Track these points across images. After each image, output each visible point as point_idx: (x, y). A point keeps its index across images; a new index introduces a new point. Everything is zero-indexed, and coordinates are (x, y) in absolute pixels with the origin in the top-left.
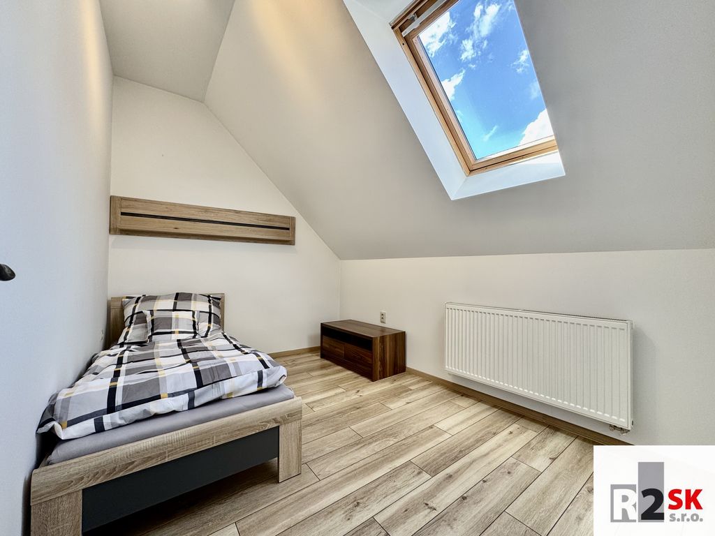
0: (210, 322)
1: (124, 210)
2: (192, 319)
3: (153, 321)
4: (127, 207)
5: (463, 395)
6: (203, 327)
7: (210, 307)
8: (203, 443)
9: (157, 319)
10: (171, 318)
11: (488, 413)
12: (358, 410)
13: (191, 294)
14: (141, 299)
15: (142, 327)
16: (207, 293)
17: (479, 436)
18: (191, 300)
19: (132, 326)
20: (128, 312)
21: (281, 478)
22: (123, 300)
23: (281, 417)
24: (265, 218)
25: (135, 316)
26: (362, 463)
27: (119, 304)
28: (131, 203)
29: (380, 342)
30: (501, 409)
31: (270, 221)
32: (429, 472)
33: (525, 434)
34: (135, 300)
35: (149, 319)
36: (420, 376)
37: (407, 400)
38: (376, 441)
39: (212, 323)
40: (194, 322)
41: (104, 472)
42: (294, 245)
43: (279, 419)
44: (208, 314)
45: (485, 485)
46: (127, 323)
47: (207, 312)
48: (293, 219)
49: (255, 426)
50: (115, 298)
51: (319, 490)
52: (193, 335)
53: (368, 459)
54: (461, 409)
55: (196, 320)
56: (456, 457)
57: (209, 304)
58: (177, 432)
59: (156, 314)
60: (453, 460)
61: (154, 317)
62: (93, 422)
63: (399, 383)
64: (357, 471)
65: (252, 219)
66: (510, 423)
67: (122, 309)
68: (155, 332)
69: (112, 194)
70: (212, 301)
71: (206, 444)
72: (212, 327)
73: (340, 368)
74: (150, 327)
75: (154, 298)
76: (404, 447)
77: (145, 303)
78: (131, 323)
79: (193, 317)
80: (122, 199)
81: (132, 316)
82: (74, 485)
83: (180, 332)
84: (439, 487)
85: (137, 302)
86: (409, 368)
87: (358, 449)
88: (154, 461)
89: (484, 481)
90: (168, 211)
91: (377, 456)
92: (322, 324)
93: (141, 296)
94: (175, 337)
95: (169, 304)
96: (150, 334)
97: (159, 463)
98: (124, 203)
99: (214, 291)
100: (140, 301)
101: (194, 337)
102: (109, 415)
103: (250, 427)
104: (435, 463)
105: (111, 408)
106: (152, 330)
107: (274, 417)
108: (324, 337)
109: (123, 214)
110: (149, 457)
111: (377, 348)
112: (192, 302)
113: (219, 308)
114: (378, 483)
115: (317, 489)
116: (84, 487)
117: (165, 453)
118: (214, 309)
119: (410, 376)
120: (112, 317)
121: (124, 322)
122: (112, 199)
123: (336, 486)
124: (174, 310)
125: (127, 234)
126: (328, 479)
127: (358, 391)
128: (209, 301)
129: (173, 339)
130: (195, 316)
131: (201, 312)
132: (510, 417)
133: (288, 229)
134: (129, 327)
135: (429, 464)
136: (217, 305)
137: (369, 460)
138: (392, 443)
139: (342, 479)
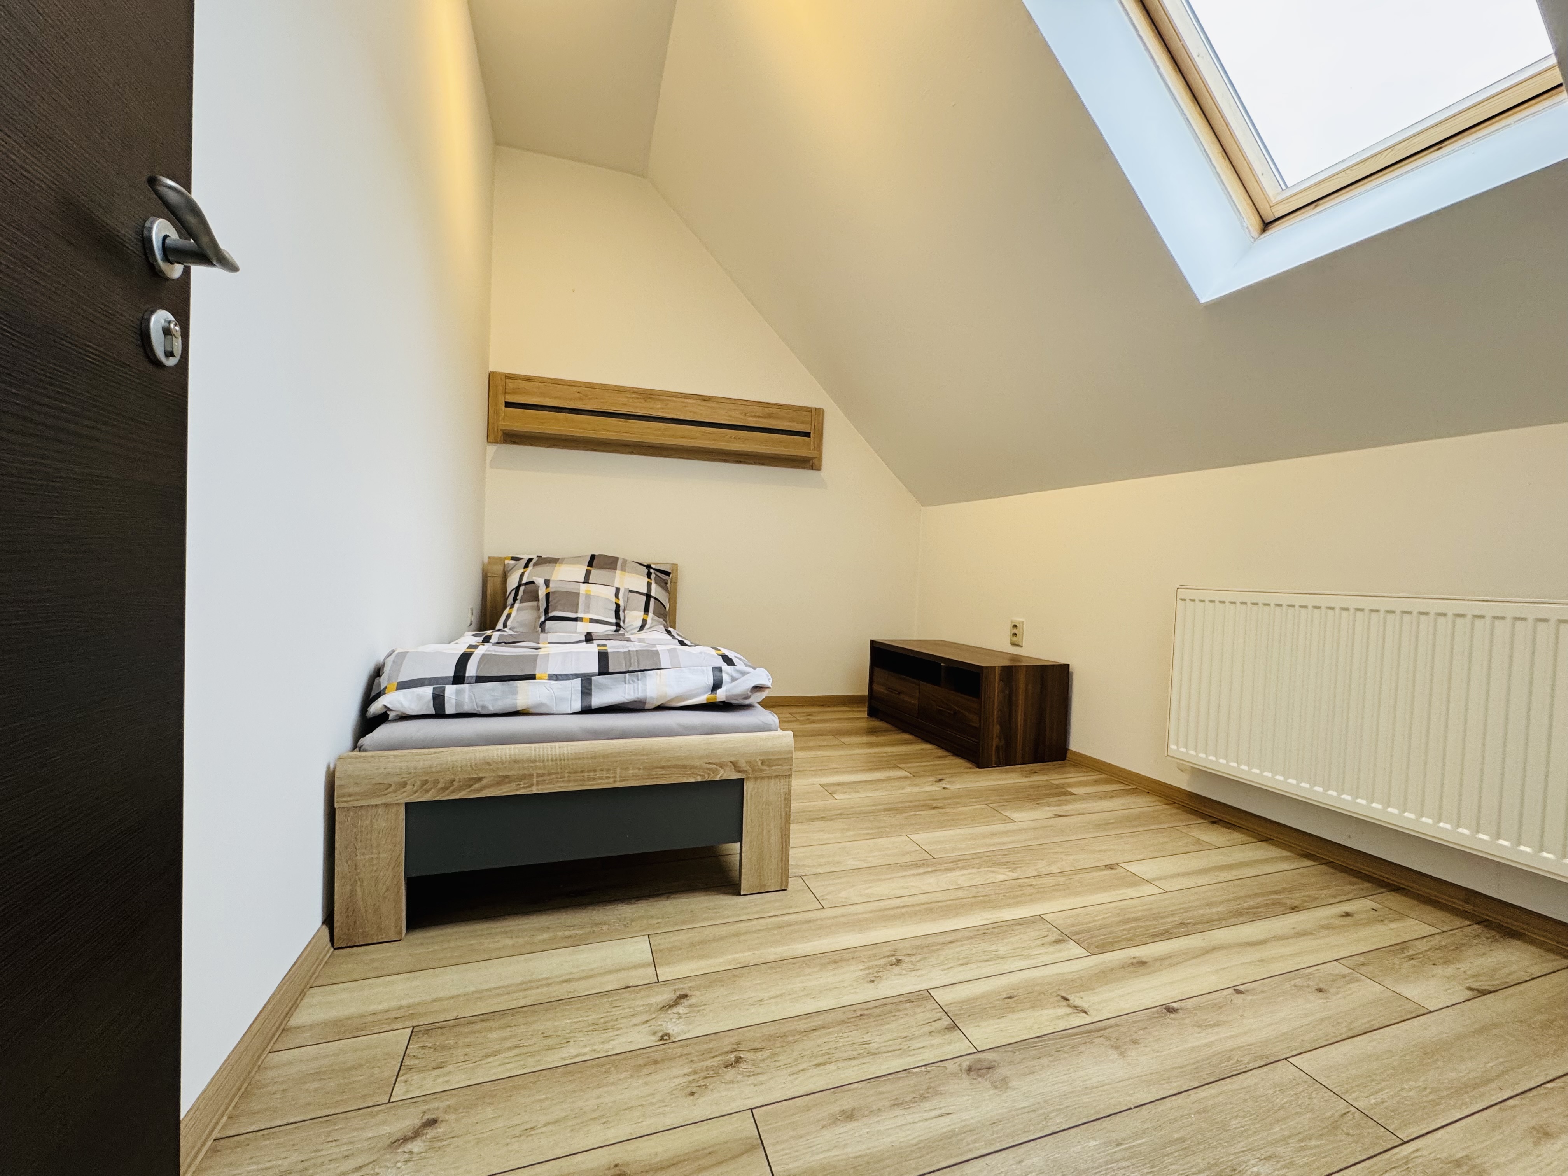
0: (646, 610)
1: (511, 399)
2: (614, 599)
3: (548, 595)
4: (515, 392)
5: (1215, 822)
6: (633, 617)
7: (649, 585)
8: (598, 774)
9: (555, 592)
10: (577, 595)
11: (1285, 866)
12: (933, 812)
13: (618, 558)
14: (534, 561)
15: (532, 608)
16: (646, 563)
17: (1245, 905)
18: (615, 569)
19: (517, 605)
20: (512, 582)
21: (744, 887)
22: (506, 562)
23: (749, 763)
24: (759, 410)
25: (522, 588)
26: (923, 898)
27: (498, 569)
28: (522, 384)
29: (1001, 680)
30: (1328, 863)
31: (770, 416)
32: (1085, 945)
33: (1393, 925)
34: (523, 562)
35: (542, 593)
36: (1101, 771)
37: (1057, 810)
38: (964, 868)
39: (651, 614)
40: (618, 606)
41: (437, 782)
42: (819, 468)
43: (743, 765)
44: (644, 598)
45: (1239, 999)
46: (510, 600)
47: (642, 594)
48: (817, 414)
49: (696, 768)
50: (494, 558)
51: (819, 922)
52: (614, 628)
53: (939, 894)
54: (1202, 846)
55: (621, 603)
56: (1167, 931)
57: (647, 580)
58: (553, 744)
59: (553, 587)
60: (1157, 935)
61: (550, 590)
62: (431, 692)
63: (1045, 778)
64: (909, 910)
65: (733, 413)
66: (1349, 896)
67: (505, 578)
68: (551, 615)
69: (491, 369)
70: (653, 576)
71: (601, 778)
72: (649, 621)
73: (907, 736)
74: (543, 604)
75: (553, 561)
76: (1030, 890)
77: (539, 569)
78: (515, 599)
79: (617, 596)
80: (507, 376)
81: (518, 588)
82: (395, 792)
83: (592, 621)
84: (1104, 976)
85: (526, 566)
86: (1075, 753)
87: (919, 874)
88: (514, 785)
89: (1238, 992)
90: (580, 399)
91: (960, 894)
92: (872, 642)
93: (535, 557)
94: (583, 628)
95: (579, 571)
96: (543, 619)
97: (522, 792)
98: (511, 385)
99: (659, 560)
100: (531, 564)
101: (616, 631)
102: (455, 686)
103: (685, 767)
104: (1104, 931)
105: (459, 678)
106: (546, 611)
107: (733, 759)
108: (879, 672)
109: (508, 404)
110: (507, 777)
111: (995, 691)
112: (618, 572)
113: (666, 589)
114: (952, 939)
115: (817, 920)
116: (408, 800)
117: (531, 776)
118: (655, 591)
119: (1072, 770)
120: (489, 592)
121: (506, 599)
122: (491, 375)
123: (858, 924)
124: (586, 581)
125: (515, 443)
126: (841, 911)
127: (941, 780)
128: (649, 575)
129: (578, 630)
130: (620, 596)
131: (631, 591)
132: (1354, 884)
133: (807, 434)
134: (512, 606)
135: (1089, 930)
136: (664, 584)
137: (939, 896)
138: (1001, 877)
139: (871, 915)
